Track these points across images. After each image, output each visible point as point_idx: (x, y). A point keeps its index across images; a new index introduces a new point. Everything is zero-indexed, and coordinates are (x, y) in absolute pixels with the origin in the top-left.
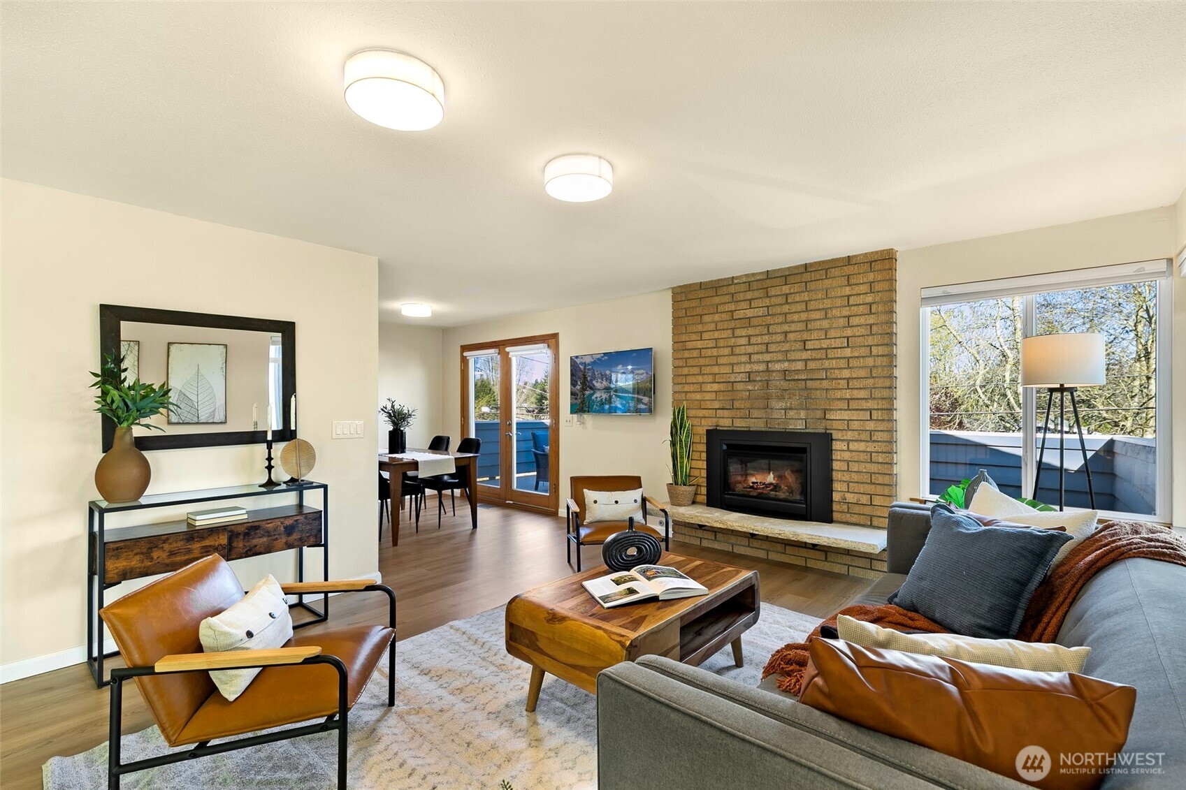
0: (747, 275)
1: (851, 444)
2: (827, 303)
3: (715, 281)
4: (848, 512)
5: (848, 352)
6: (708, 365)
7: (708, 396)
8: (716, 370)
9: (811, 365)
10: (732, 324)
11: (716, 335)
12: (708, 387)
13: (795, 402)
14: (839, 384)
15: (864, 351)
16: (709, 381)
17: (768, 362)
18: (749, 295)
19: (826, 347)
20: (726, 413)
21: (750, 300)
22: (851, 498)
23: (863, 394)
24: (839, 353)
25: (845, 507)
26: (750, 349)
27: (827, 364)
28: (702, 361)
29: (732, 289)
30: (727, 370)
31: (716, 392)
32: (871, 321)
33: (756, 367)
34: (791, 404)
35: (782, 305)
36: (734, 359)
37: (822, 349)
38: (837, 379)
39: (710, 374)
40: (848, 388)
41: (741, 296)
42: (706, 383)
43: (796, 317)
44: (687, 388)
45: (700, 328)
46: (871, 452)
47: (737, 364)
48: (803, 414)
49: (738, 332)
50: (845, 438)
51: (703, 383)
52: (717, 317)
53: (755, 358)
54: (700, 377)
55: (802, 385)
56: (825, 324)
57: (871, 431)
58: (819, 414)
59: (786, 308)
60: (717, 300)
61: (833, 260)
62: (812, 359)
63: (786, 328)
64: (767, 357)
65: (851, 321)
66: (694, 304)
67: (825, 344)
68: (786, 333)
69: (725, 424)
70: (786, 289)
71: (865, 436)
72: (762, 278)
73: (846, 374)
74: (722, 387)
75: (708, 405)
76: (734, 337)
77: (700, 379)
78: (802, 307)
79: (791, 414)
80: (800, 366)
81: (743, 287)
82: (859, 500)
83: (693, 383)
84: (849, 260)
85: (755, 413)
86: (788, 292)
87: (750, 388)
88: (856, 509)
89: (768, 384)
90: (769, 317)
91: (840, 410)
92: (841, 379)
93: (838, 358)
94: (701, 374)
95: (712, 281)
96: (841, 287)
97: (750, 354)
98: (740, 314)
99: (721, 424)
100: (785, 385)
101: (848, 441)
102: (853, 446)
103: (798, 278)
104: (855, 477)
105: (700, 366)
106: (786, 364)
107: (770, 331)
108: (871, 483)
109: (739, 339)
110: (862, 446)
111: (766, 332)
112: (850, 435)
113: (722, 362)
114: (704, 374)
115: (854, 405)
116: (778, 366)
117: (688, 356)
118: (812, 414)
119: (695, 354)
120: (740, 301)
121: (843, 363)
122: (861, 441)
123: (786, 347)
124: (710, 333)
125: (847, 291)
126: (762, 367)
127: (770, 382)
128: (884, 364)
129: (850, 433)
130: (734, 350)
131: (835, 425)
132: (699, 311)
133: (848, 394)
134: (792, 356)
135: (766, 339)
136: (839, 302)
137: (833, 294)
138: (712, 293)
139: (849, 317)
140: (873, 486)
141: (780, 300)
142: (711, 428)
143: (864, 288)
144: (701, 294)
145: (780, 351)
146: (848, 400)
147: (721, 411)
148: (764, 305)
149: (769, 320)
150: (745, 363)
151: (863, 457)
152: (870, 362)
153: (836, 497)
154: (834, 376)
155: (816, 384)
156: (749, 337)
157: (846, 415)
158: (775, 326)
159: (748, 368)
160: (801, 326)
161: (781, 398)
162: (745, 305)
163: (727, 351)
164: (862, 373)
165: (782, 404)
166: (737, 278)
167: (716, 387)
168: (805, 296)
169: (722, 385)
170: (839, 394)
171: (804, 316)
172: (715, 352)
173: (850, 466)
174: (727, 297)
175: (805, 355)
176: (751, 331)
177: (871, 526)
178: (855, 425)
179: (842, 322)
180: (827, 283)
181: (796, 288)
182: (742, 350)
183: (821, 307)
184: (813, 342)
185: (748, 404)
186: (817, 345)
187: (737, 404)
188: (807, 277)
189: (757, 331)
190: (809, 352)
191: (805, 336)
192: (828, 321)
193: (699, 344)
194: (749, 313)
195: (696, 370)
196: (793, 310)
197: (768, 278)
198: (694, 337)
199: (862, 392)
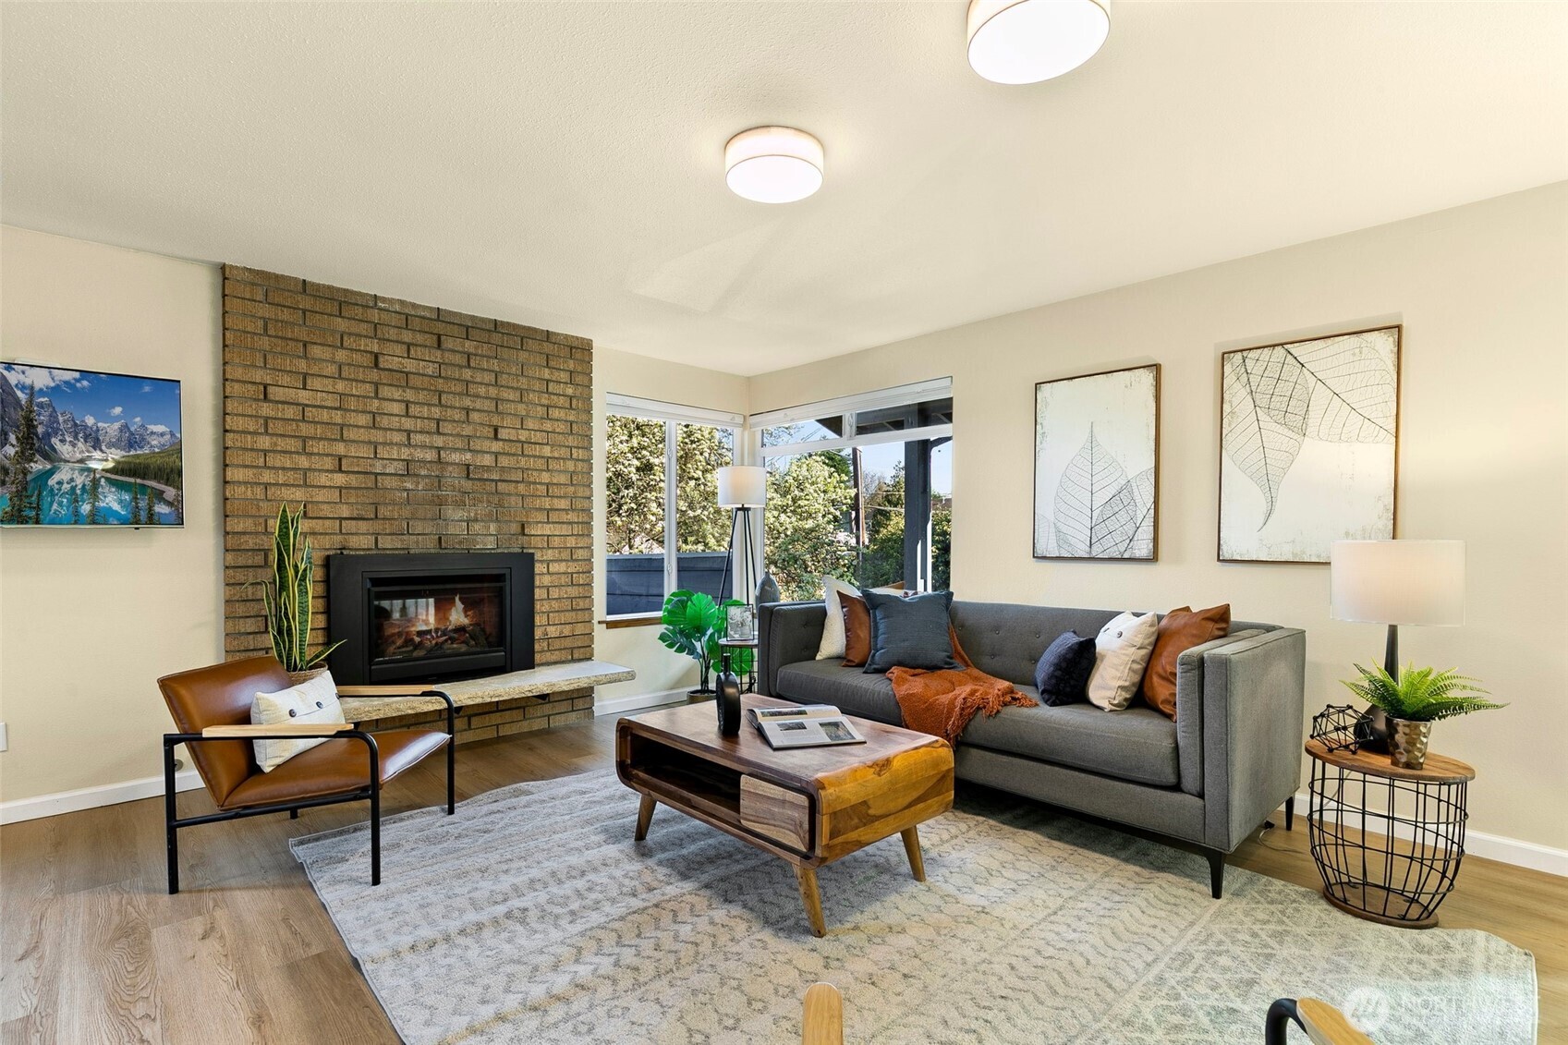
0: (402, 302)
1: (551, 565)
2: (523, 383)
3: (338, 290)
4: (549, 650)
5: (547, 451)
6: (321, 439)
7: (321, 496)
8: (340, 449)
9: (504, 461)
10: (374, 376)
11: (340, 386)
12: (323, 479)
13: (481, 509)
14: (537, 490)
15: (564, 452)
16: (326, 467)
17: (439, 449)
18: (407, 336)
19: (524, 439)
20: (363, 526)
21: (409, 345)
22: (552, 631)
23: (563, 504)
24: (537, 450)
25: (545, 644)
26: (408, 424)
27: (523, 462)
28: (305, 429)
29: (375, 316)
30: (366, 452)
31: (340, 488)
32: (571, 418)
33: (419, 454)
34: (476, 514)
35: (461, 367)
36: (378, 436)
37: (519, 441)
38: (535, 483)
39: (327, 455)
40: (548, 496)
41: (392, 334)
42: (315, 470)
43: (482, 390)
44: (267, 477)
45: (302, 365)
46: (572, 574)
47: (384, 444)
48: (493, 528)
49: (385, 392)
50: (545, 558)
51: (309, 469)
52: (341, 355)
53: (417, 438)
54: (303, 458)
55: (490, 487)
56: (521, 409)
57: (572, 548)
58: (515, 528)
59: (467, 374)
60: (341, 325)
61: (529, 328)
62: (504, 454)
63: (467, 402)
64: (439, 441)
65: (550, 412)
66: (285, 315)
67: (523, 436)
68: (467, 411)
69: (361, 542)
70: (469, 346)
71: (565, 555)
72: (428, 315)
73: (545, 477)
74: (354, 480)
75: (326, 510)
76: (376, 396)
77: (304, 462)
78: (489, 378)
79: (477, 527)
80: (488, 460)
81: (395, 320)
82: (561, 632)
83: (283, 469)
84: (548, 335)
85: (418, 527)
86: (472, 350)
87: (409, 485)
88: (557, 644)
89: (440, 481)
90: (441, 381)
91: (540, 522)
92: (539, 483)
93: (535, 456)
94: (304, 452)
95: (330, 288)
96: (540, 366)
97: (409, 432)
98: (394, 363)
99: (352, 545)
100: (468, 485)
101: (548, 562)
102: (554, 567)
103: (485, 337)
104: (555, 605)
105: (304, 439)
106: (469, 456)
107: (443, 402)
108: (573, 610)
109: (386, 403)
110: (561, 567)
111: (437, 402)
112: (550, 554)
113: (352, 437)
114: (312, 454)
115: (553, 516)
116: (455, 457)
117: (272, 414)
118: (505, 528)
119: (290, 412)
120: (388, 340)
121: (540, 464)
122: (562, 561)
123: (468, 430)
124: (326, 381)
125: (546, 374)
126: (430, 455)
127: (443, 480)
128: (584, 470)
129: (550, 551)
130: (378, 419)
131: (534, 541)
132: (301, 333)
133: (547, 503)
134: (476, 445)
135: (436, 412)
136: (537, 386)
137: (531, 373)
138: (331, 308)
139: (548, 407)
140: (574, 613)
141: (458, 359)
142: (331, 553)
143: (564, 376)
144: (306, 303)
145: (458, 435)
146: (548, 511)
147: (353, 522)
148: (433, 359)
149: (440, 384)
150: (399, 445)
151: (564, 579)
152: (570, 465)
153: (538, 633)
154: (532, 479)
155: (511, 487)
156: (407, 404)
157: (547, 530)
158: (450, 396)
159: (405, 453)
160: (489, 405)
161: (460, 504)
162: (400, 350)
163: (363, 420)
164: (563, 479)
165: (459, 514)
166: (384, 300)
167: (339, 479)
168: (495, 365)
169: (351, 476)
170: (538, 503)
171: (493, 392)
172: (338, 417)
173: (551, 593)
174: (365, 326)
175: (496, 446)
176: (409, 395)
177: (573, 660)
178: (556, 542)
179: (541, 411)
180: (523, 356)
181: (485, 349)
182: (395, 422)
183: (515, 385)
184: (507, 430)
185: (406, 512)
186: (512, 435)
187: (383, 511)
188: (496, 338)
189: (422, 397)
190: (501, 443)
191: (496, 420)
192: (524, 406)
193: (304, 396)
194: (410, 365)
195: (292, 445)
196: (478, 380)
197: (438, 320)
198: (286, 380)
199: (563, 501)
